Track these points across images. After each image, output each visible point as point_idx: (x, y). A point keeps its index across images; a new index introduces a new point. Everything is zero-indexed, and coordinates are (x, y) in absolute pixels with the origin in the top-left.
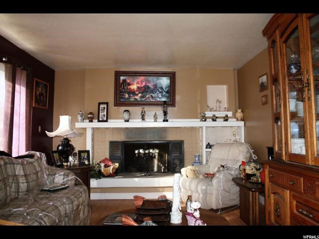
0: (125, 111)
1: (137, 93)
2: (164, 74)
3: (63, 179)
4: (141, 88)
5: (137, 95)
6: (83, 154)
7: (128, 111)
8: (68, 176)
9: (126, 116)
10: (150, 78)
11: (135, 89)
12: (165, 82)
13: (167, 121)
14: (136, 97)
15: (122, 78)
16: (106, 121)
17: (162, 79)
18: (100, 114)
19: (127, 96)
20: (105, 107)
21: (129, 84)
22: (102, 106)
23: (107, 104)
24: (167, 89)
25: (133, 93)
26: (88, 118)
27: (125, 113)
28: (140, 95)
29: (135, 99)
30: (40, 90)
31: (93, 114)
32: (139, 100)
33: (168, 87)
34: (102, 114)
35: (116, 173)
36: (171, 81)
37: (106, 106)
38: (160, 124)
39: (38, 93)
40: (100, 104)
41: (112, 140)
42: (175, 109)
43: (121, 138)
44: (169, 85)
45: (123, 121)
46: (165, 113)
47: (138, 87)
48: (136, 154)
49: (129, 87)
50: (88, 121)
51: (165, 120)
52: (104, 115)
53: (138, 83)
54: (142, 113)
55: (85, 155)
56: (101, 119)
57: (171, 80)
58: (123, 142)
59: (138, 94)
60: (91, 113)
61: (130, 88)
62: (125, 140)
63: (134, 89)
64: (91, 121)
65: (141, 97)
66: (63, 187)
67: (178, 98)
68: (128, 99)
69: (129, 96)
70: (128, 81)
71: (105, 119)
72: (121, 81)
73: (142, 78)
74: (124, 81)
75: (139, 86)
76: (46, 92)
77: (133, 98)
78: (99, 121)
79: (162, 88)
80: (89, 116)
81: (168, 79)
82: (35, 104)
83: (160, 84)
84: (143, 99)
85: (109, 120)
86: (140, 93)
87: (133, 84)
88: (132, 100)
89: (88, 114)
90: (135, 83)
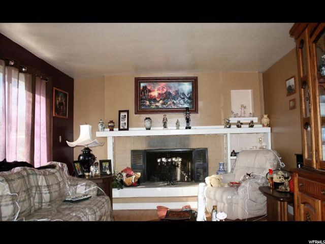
0: (147, 118)
2: (186, 80)
3: (85, 189)
4: (163, 94)
5: (158, 102)
6: (104, 164)
7: (149, 118)
8: (90, 186)
9: (148, 123)
10: (172, 84)
11: (156, 96)
12: (187, 87)
13: (190, 128)
14: (157, 104)
15: (142, 85)
16: (127, 129)
17: (182, 85)
18: (121, 122)
19: (148, 103)
20: (125, 115)
21: (150, 91)
22: (122, 114)
23: (128, 111)
24: (189, 95)
25: (155, 100)
26: (109, 127)
27: (147, 121)
28: (161, 102)
29: (156, 106)
30: (59, 99)
31: (113, 123)
32: (160, 107)
33: (191, 92)
35: (138, 183)
36: (193, 87)
37: (126, 114)
38: (183, 131)
39: (58, 103)
40: (120, 112)
41: (133, 149)
42: (198, 115)
43: (142, 147)
45: (145, 128)
46: (188, 120)
47: (159, 94)
48: (158, 163)
49: (150, 94)
50: (109, 129)
51: (188, 128)
52: (125, 123)
53: (158, 90)
54: (164, 120)
55: (106, 165)
57: (193, 85)
58: (145, 150)
59: (159, 101)
60: (111, 122)
61: (151, 95)
62: (147, 149)
63: (155, 96)
64: (112, 130)
65: (163, 104)
66: (85, 197)
67: (200, 104)
68: (149, 106)
69: (150, 104)
70: (149, 88)
71: (126, 127)
72: (141, 88)
73: (163, 84)
74: (145, 88)
75: (160, 92)
76: (66, 101)
77: (154, 105)
78: (120, 130)
79: (184, 94)
80: (110, 124)
81: (190, 85)
82: (55, 114)
83: (182, 90)
84: (164, 106)
85: (130, 129)
86: (161, 99)
87: (154, 91)
88: (153, 107)
89: (109, 123)
90: (156, 90)
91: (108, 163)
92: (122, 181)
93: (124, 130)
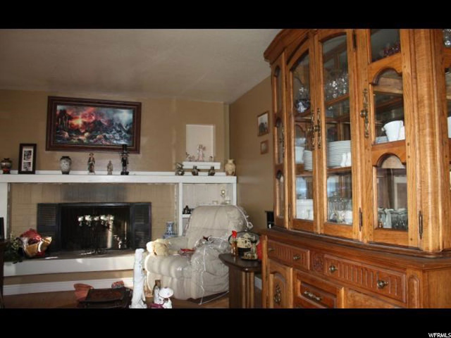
0: (64, 158)
1: (83, 131)
2: (124, 105)
4: (89, 123)
5: (83, 134)
7: (68, 157)
9: (65, 165)
10: (104, 110)
11: (80, 126)
12: (125, 116)
13: (127, 174)
14: (81, 138)
15: (59, 108)
16: (33, 173)
17: (122, 112)
18: (23, 161)
19: (67, 135)
20: (30, 152)
21: (71, 118)
22: (25, 149)
23: (35, 146)
24: (128, 127)
25: (76, 130)
26: (3, 168)
27: (63, 161)
28: (87, 134)
29: (79, 140)
31: (11, 162)
32: (85, 141)
33: (131, 124)
34: (26, 161)
35: (48, 252)
36: (134, 116)
37: (32, 150)
38: (117, 178)
40: (22, 146)
41: (41, 202)
42: (140, 156)
43: (56, 199)
44: (132, 121)
45: (61, 172)
46: (125, 163)
47: (84, 123)
48: (79, 222)
49: (70, 122)
50: (2, 172)
51: (125, 173)
52: (30, 163)
53: (84, 116)
54: (89, 161)
56: (23, 170)
57: (134, 114)
58: (59, 204)
59: (84, 133)
60: (7, 160)
61: (72, 124)
62: (63, 202)
63: (78, 126)
64: (7, 172)
65: (88, 138)
67: (144, 141)
68: (68, 139)
69: (70, 136)
70: (70, 113)
71: (31, 169)
72: (58, 113)
73: (91, 109)
74: (63, 112)
75: (85, 120)
77: (76, 138)
78: (20, 172)
79: (120, 125)
80: (4, 164)
81: (130, 113)
83: (118, 120)
84: (91, 141)
85: (36, 172)
86: (86, 131)
87: (77, 118)
88: (74, 141)
89: (3, 162)
90: (80, 116)
92: (21, 250)
93: (27, 172)
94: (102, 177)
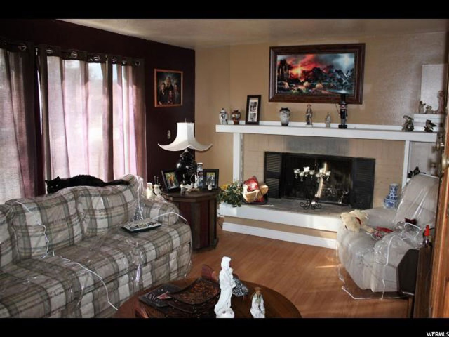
0: (283, 109)
1: (301, 81)
2: (344, 49)
3: (159, 214)
4: (309, 72)
5: (302, 84)
6: (209, 175)
7: (287, 109)
8: (165, 210)
9: (284, 117)
10: (323, 56)
11: (300, 75)
12: (346, 61)
13: (345, 127)
14: (300, 87)
15: (280, 58)
16: (257, 124)
17: (343, 57)
18: (250, 112)
19: (287, 85)
20: (256, 103)
21: (290, 67)
22: (252, 101)
23: (259, 97)
24: (349, 74)
25: (295, 81)
26: (233, 119)
27: (282, 112)
28: (306, 84)
29: (299, 90)
30: (166, 83)
31: (239, 113)
32: (304, 91)
33: (352, 71)
34: (252, 112)
36: (355, 61)
37: (257, 101)
38: (334, 132)
40: (249, 97)
41: (267, 150)
42: (362, 107)
44: (353, 67)
45: (279, 123)
46: (343, 115)
47: (304, 72)
49: (290, 71)
50: (232, 122)
51: (343, 127)
52: (255, 114)
53: (304, 65)
54: (307, 112)
55: (211, 176)
56: (250, 120)
57: (355, 58)
59: (303, 82)
60: (236, 112)
61: (291, 74)
63: (297, 75)
64: (237, 123)
65: (308, 88)
66: (151, 226)
67: (367, 88)
68: (288, 90)
69: (290, 86)
70: (289, 62)
71: (255, 120)
72: (278, 63)
73: (309, 57)
74: (283, 62)
75: (304, 69)
77: (296, 88)
78: (247, 123)
79: (340, 72)
80: (233, 116)
81: (351, 57)
82: (158, 104)
83: (338, 65)
84: (310, 90)
85: (261, 122)
86: (306, 81)
87: (296, 67)
88: (295, 91)
89: (233, 114)
90: (299, 65)
91: (214, 174)
93: (253, 123)
94: (319, 130)
